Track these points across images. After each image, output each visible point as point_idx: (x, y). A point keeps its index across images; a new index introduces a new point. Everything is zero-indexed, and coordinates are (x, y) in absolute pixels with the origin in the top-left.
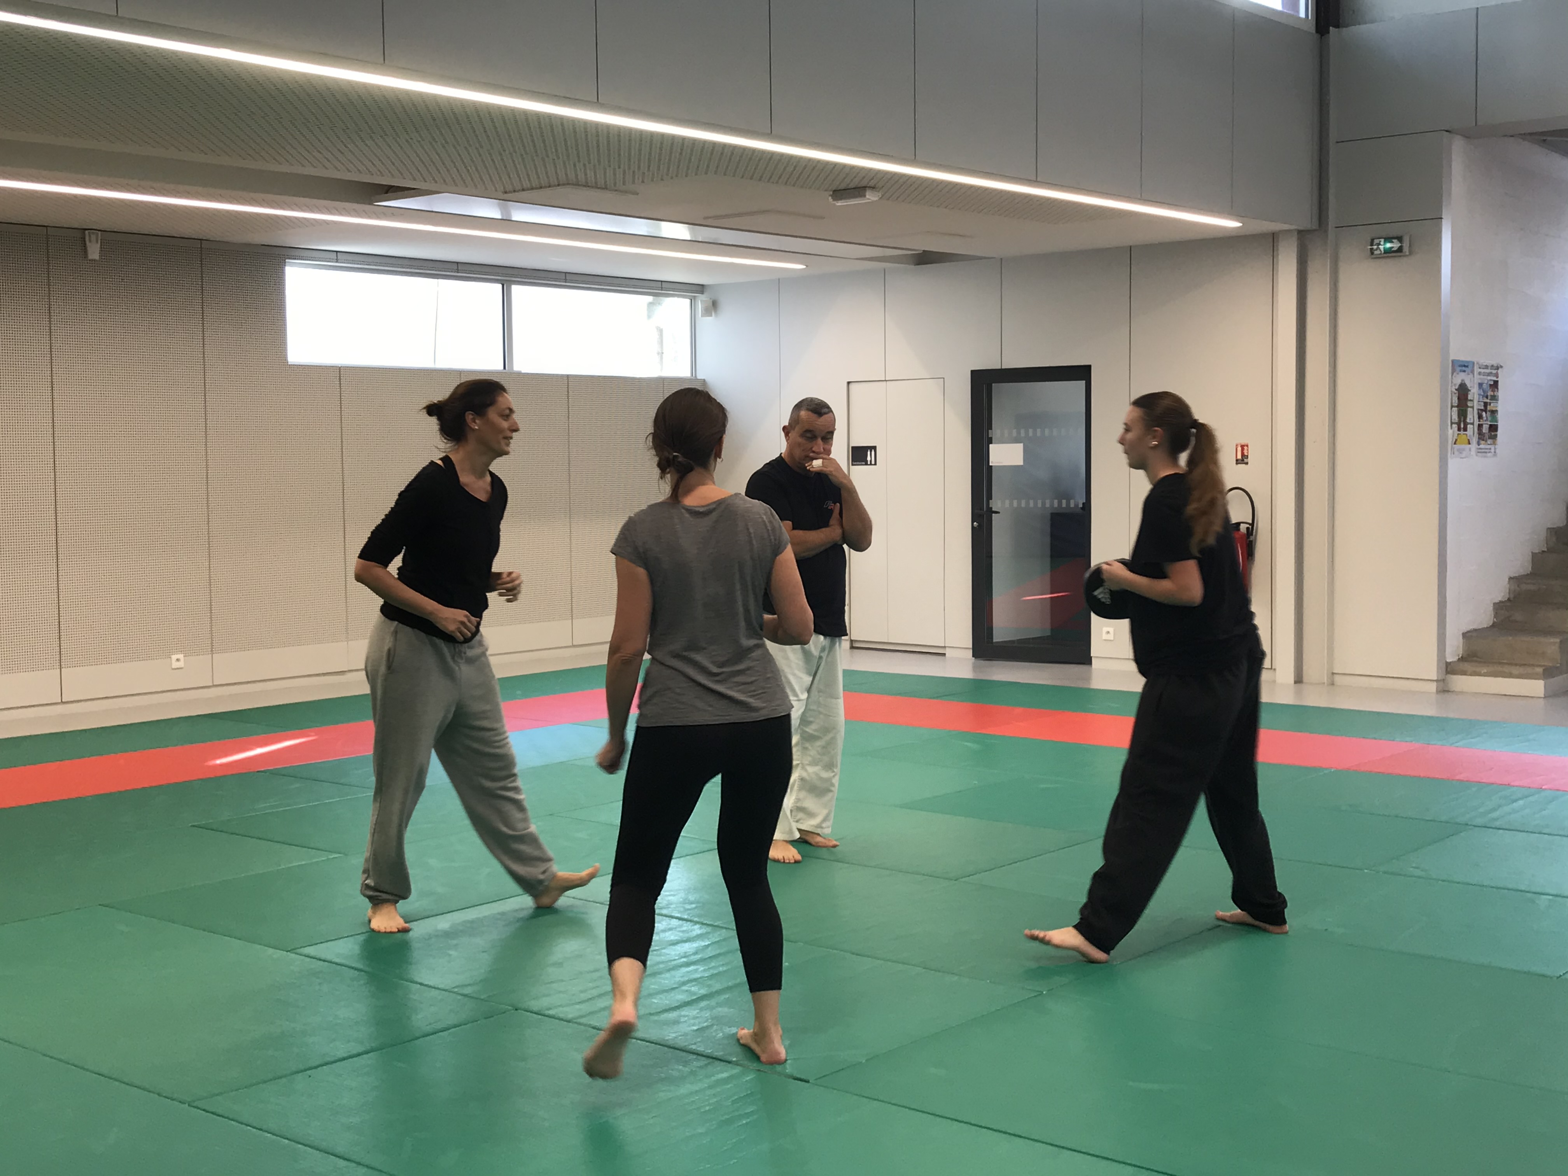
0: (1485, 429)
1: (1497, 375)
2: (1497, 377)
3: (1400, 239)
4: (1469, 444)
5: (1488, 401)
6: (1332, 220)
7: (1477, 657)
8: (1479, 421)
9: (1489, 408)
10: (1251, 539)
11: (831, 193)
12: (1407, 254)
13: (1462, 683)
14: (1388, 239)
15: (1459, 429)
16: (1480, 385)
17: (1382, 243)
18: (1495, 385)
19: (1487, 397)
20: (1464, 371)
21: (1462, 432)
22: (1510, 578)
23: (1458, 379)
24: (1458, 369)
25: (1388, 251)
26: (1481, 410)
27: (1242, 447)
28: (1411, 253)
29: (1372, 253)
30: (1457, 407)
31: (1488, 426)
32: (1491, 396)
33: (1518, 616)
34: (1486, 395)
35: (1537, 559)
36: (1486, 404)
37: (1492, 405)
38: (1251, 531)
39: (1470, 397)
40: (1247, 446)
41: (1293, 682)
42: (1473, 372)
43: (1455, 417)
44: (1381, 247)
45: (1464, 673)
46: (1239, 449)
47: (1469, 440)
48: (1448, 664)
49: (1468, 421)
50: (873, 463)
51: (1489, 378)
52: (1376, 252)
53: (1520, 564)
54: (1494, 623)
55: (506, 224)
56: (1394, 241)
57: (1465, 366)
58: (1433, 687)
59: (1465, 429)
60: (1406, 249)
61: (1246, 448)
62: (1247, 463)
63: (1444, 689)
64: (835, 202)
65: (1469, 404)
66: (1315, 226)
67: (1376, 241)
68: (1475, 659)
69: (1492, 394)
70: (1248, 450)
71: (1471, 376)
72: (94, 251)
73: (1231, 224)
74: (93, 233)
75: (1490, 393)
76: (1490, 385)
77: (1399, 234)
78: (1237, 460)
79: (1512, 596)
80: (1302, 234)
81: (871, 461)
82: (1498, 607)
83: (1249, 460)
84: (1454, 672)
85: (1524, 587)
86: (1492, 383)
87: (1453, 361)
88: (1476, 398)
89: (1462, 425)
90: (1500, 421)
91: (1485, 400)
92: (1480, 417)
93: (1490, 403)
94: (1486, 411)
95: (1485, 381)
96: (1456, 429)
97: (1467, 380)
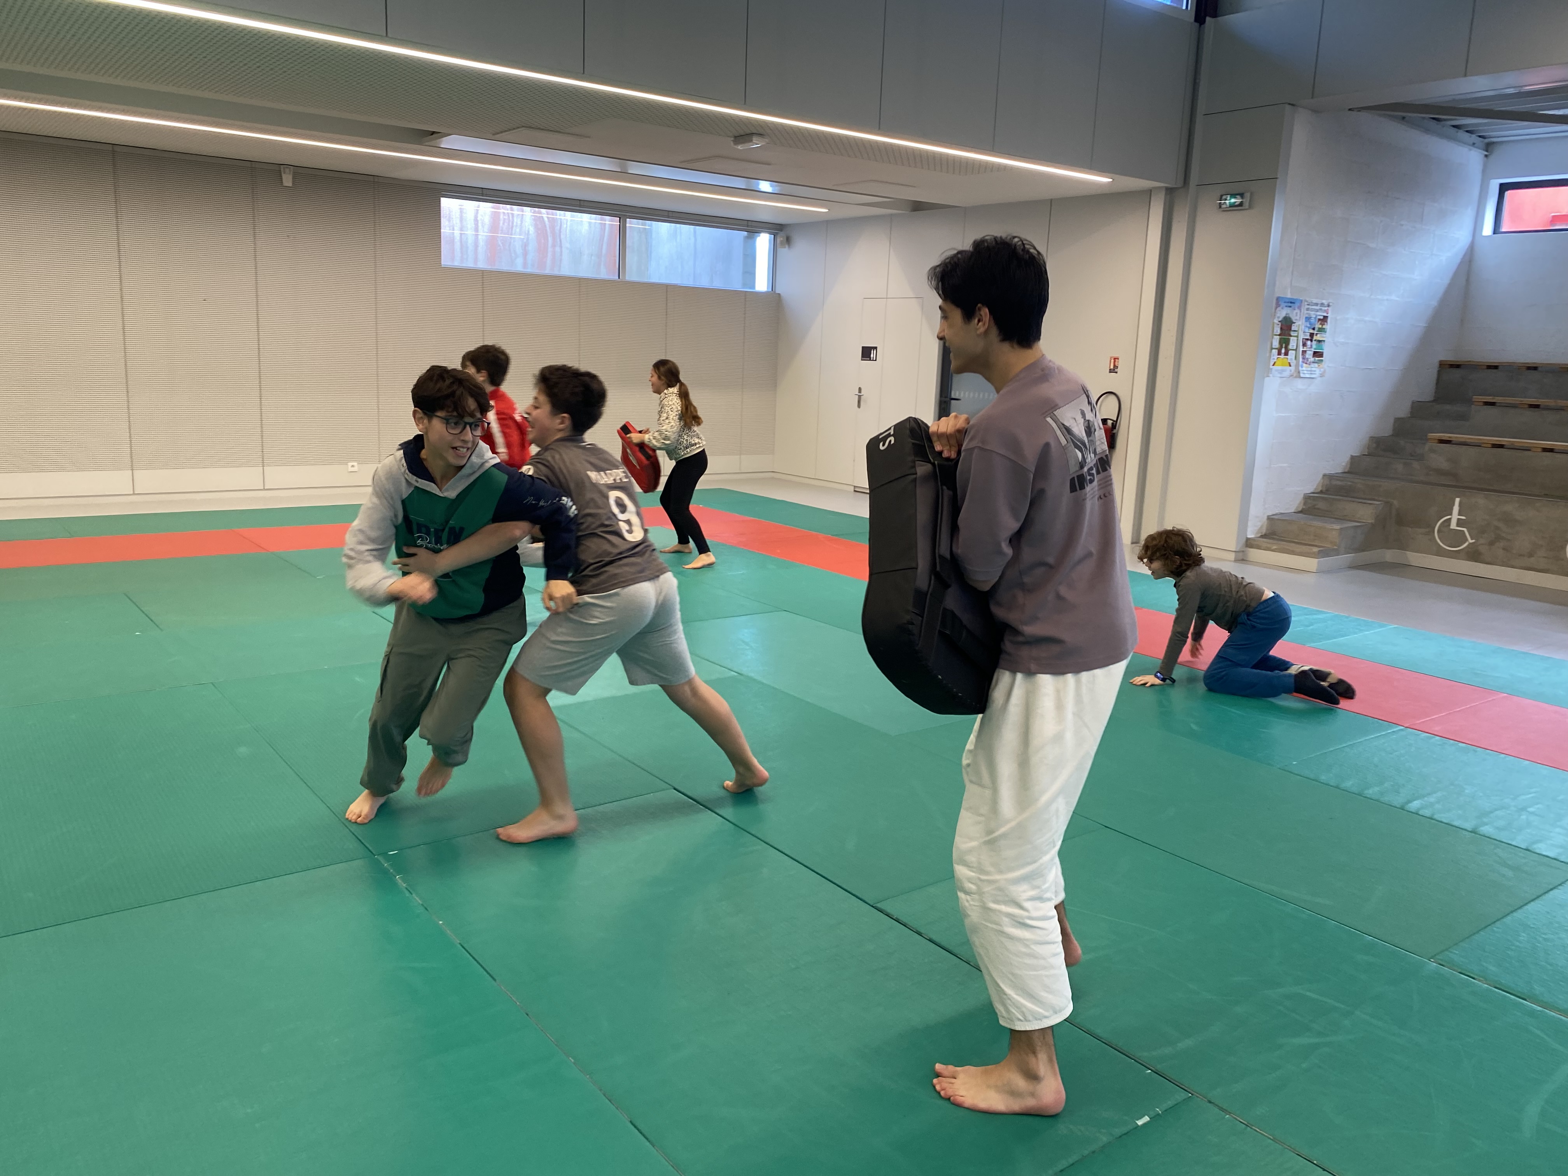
0: (1309, 355)
1: (1327, 312)
2: (1327, 314)
3: (1242, 195)
4: (1290, 366)
5: (1315, 332)
6: (1194, 180)
7: (1275, 535)
8: (1303, 348)
9: (1315, 338)
10: (1114, 432)
11: (732, 139)
12: (1247, 207)
13: (1255, 554)
14: (1233, 196)
15: (1279, 354)
16: (1308, 319)
17: (1228, 199)
18: (1324, 319)
19: (1314, 329)
20: (1290, 307)
21: (1282, 356)
22: (1324, 475)
23: (1282, 313)
24: (1283, 305)
25: (1232, 206)
26: (1307, 339)
27: (1115, 359)
28: (1250, 207)
29: (1220, 207)
30: (1279, 335)
31: (1312, 353)
32: (1319, 328)
33: (1321, 505)
34: (1313, 327)
35: (1354, 461)
36: (1312, 335)
37: (1318, 335)
38: (1114, 426)
39: (1293, 328)
40: (1118, 359)
41: (1130, 543)
42: (1300, 308)
43: (1276, 344)
44: (1227, 202)
45: (1259, 547)
46: (1113, 361)
47: (1289, 363)
48: (1248, 539)
49: (1290, 347)
50: (874, 359)
51: (1318, 313)
52: (1223, 206)
53: (1338, 464)
54: (1303, 509)
55: (623, 175)
56: (1237, 196)
57: (1291, 303)
58: (1232, 556)
59: (1286, 354)
60: (1246, 205)
61: (1117, 360)
62: (1116, 372)
63: (1242, 558)
64: (736, 147)
65: (1292, 333)
66: (1180, 184)
67: (1224, 197)
68: (1275, 537)
69: (1320, 326)
70: (1118, 362)
71: (1297, 311)
72: (287, 180)
73: (1104, 180)
74: (287, 167)
75: (1318, 326)
76: (1319, 320)
77: (1241, 192)
78: (1110, 370)
79: (1324, 489)
80: (1170, 191)
81: (873, 357)
82: (1307, 498)
83: (1118, 370)
84: (1251, 546)
85: (1335, 482)
86: (1322, 318)
87: (1278, 298)
88: (1301, 329)
89: (1283, 351)
90: (1326, 349)
91: (1312, 331)
92: (1304, 345)
93: (1317, 334)
94: (1311, 341)
95: (1313, 316)
96: (1275, 354)
97: (1293, 314)
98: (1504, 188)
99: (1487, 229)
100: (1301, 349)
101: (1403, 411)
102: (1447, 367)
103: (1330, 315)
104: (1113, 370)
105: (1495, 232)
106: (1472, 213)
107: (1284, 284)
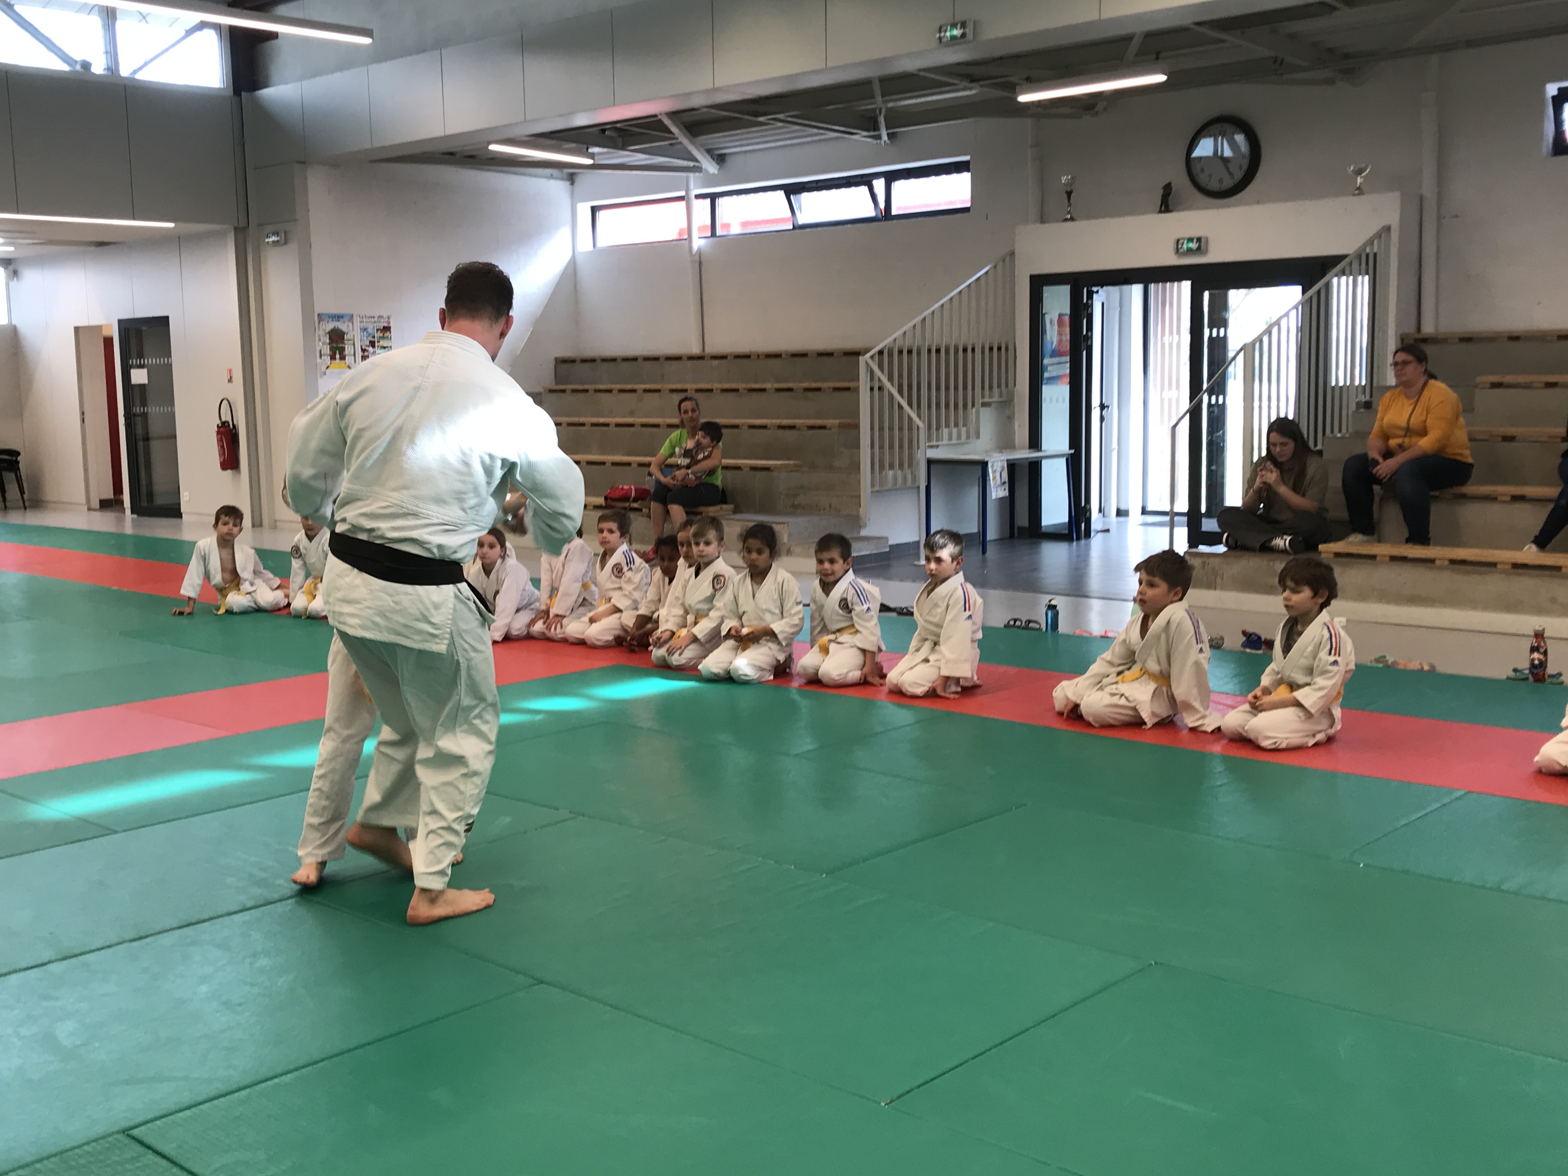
1: (387, 323)
3: (277, 234)
5: (377, 340)
6: (252, 222)
9: (377, 344)
10: (235, 432)
12: (282, 244)
14: (273, 234)
15: (333, 358)
16: (363, 329)
17: (272, 237)
18: (387, 329)
19: (374, 337)
20: (338, 321)
21: (338, 361)
23: (330, 326)
24: (328, 319)
25: (273, 242)
26: (366, 346)
28: (286, 243)
30: (329, 344)
32: (380, 336)
34: (372, 336)
36: (372, 342)
37: (381, 342)
38: (234, 427)
39: (346, 338)
42: (349, 321)
43: (327, 350)
44: (272, 239)
49: (346, 352)
51: (377, 324)
52: (268, 242)
57: (337, 317)
59: (343, 358)
60: (283, 241)
62: (232, 382)
65: (345, 342)
66: (244, 224)
67: (270, 235)
69: (382, 335)
71: (351, 325)
73: (171, 225)
75: (378, 334)
76: (379, 329)
77: (278, 231)
80: (237, 231)
83: (233, 380)
86: (382, 328)
87: (319, 315)
89: (338, 356)
91: (372, 339)
93: (378, 342)
94: (373, 346)
95: (369, 325)
96: (327, 359)
97: (343, 326)
98: (594, 210)
99: (587, 244)
100: (361, 354)
102: (562, 362)
103: (391, 325)
104: (230, 380)
105: (594, 246)
106: (566, 231)
107: (323, 305)
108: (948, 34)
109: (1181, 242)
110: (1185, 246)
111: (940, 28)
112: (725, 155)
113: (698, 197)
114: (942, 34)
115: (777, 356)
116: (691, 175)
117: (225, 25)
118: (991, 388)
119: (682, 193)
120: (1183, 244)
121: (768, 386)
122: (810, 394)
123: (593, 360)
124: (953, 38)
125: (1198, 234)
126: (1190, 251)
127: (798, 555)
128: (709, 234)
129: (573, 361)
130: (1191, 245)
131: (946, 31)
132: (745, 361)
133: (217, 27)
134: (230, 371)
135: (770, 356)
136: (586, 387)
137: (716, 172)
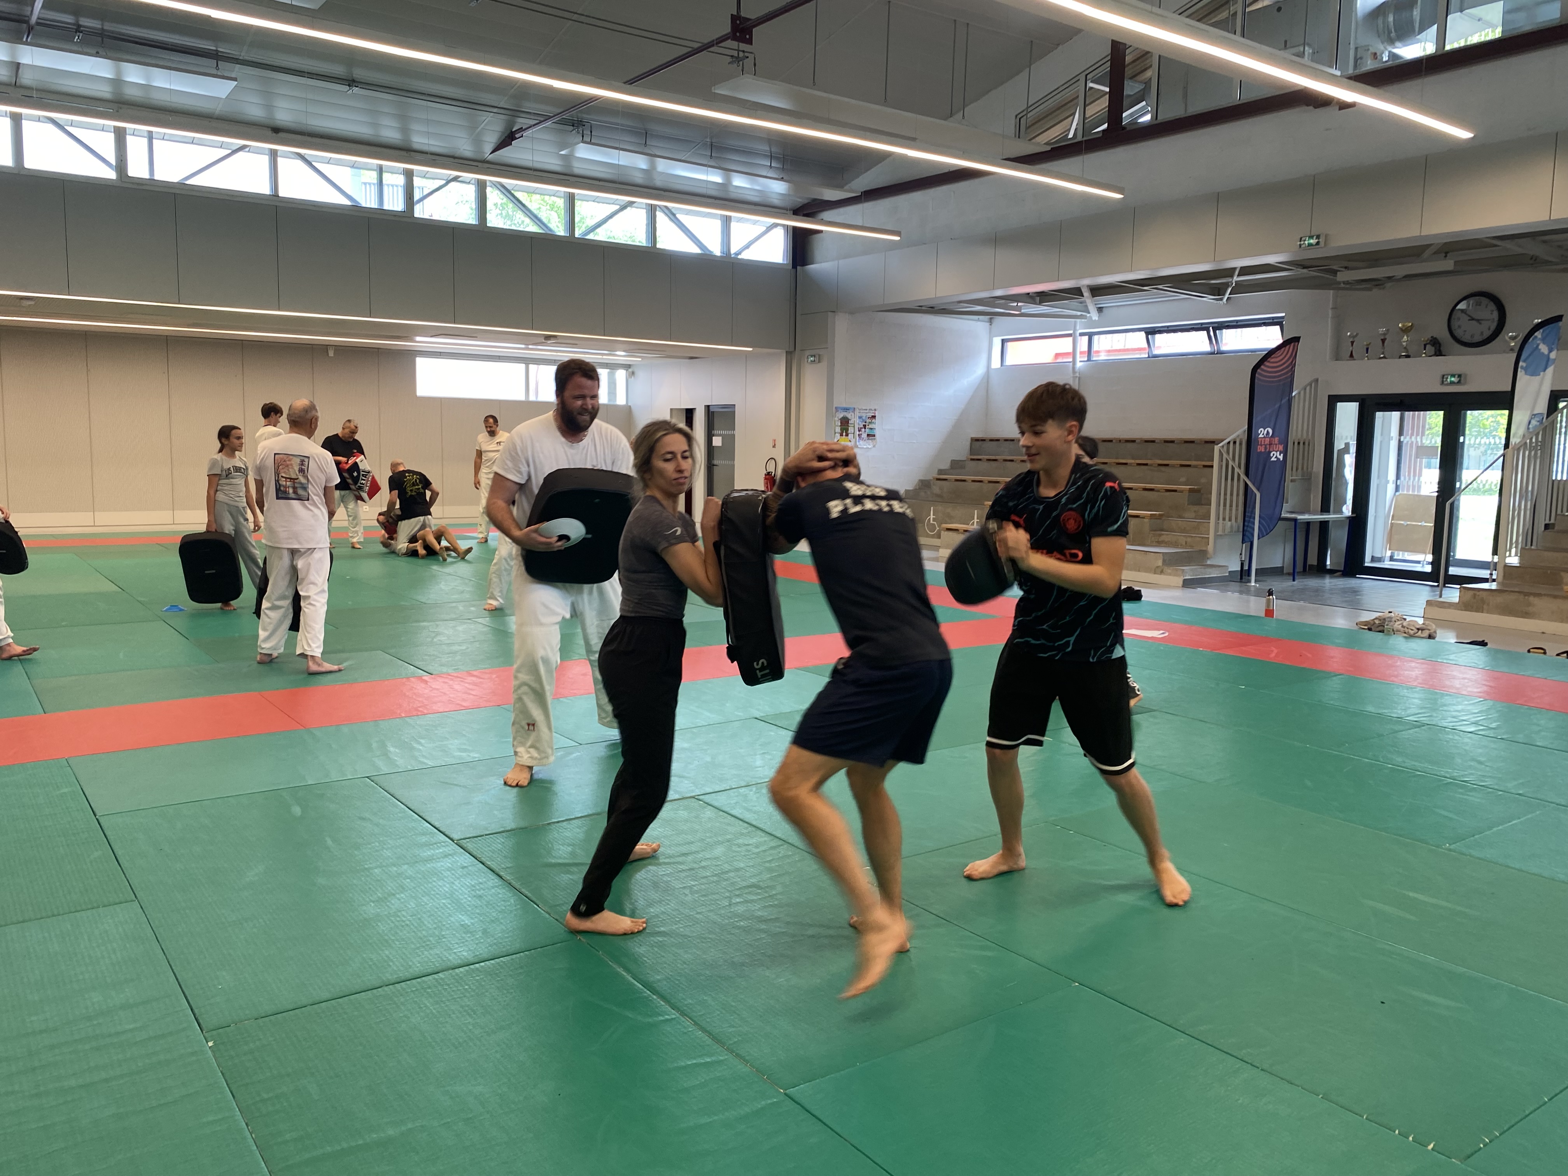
0: (864, 436)
1: (874, 413)
3: (815, 356)
5: (868, 424)
6: (797, 348)
9: (867, 427)
15: (841, 435)
16: (860, 417)
18: (874, 417)
20: (846, 411)
23: (841, 416)
24: (840, 410)
25: (811, 361)
26: (861, 428)
28: (819, 362)
29: (807, 361)
30: (840, 425)
31: (866, 435)
34: (865, 421)
36: (865, 425)
37: (870, 426)
39: (851, 422)
42: (854, 412)
43: (838, 430)
44: (809, 359)
49: (849, 432)
51: (868, 414)
57: (847, 409)
59: (847, 435)
60: (817, 361)
65: (849, 425)
66: (792, 350)
67: (808, 356)
69: (871, 421)
70: (776, 442)
71: (852, 413)
72: (331, 354)
73: (750, 349)
75: (869, 420)
76: (870, 418)
77: (813, 354)
80: (788, 355)
83: (776, 446)
86: (871, 416)
87: (836, 408)
88: (855, 421)
89: (844, 434)
90: (877, 433)
91: (865, 423)
92: (859, 431)
94: (865, 428)
95: (864, 415)
96: (838, 435)
97: (849, 416)
98: (1003, 342)
99: (996, 363)
100: (858, 433)
101: (946, 465)
102: (975, 440)
103: (876, 415)
104: (774, 447)
105: (1002, 365)
106: (984, 356)
107: (840, 400)
108: (1306, 242)
109: (1446, 377)
110: (1449, 380)
111: (1301, 238)
112: (1102, 308)
113: (1082, 334)
114: (1302, 242)
115: (1133, 441)
116: (1078, 320)
117: (790, 226)
118: (1297, 469)
119: (1071, 332)
120: (1447, 378)
121: (1129, 461)
122: (1163, 468)
123: (998, 440)
124: (1310, 245)
125: (1459, 373)
126: (1452, 383)
127: (1170, 574)
128: (1086, 359)
129: (983, 440)
130: (1453, 379)
131: (1305, 241)
132: (1110, 444)
133: (783, 226)
134: (775, 440)
135: (1127, 441)
136: (997, 457)
137: (1097, 319)
